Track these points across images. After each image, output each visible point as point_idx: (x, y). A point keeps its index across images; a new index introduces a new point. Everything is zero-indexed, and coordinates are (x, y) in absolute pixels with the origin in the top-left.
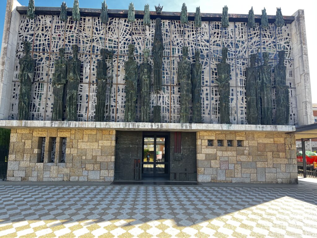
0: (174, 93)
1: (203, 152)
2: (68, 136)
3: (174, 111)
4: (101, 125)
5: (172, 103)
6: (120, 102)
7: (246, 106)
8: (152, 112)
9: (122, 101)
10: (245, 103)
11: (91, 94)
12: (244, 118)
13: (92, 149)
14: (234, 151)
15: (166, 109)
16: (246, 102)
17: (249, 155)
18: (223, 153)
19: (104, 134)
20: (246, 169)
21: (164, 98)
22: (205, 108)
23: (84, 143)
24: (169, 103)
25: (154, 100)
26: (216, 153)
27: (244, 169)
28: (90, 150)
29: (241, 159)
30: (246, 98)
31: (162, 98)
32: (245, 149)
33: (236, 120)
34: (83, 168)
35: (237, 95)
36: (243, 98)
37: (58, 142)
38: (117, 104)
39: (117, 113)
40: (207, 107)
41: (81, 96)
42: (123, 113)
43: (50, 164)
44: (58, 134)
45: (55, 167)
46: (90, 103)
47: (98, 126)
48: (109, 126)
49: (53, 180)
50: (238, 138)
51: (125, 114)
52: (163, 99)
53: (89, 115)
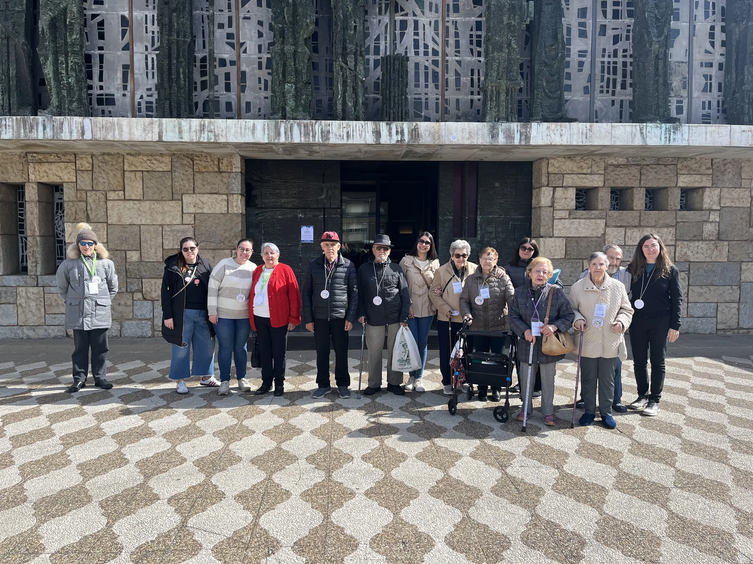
0: (456, 9)
1: (556, 233)
2: (66, 178)
3: (458, 81)
4: (180, 132)
5: (451, 50)
6: (251, 46)
7: (723, 60)
8: (376, 85)
9: (261, 41)
10: (719, 49)
11: (138, 14)
12: (714, 104)
13: (162, 226)
14: (668, 226)
15: (426, 74)
16: (723, 44)
17: (719, 239)
18: (629, 232)
19: (199, 172)
20: (705, 289)
21: (421, 31)
22: (573, 69)
23: (130, 204)
24: (439, 49)
25: (382, 38)
26: (604, 234)
27: (697, 289)
28: (152, 229)
29: (689, 253)
30: (723, 29)
31: (410, 30)
32: (705, 218)
33: (685, 112)
34: (133, 293)
35: (692, 18)
36: (712, 28)
37: (32, 201)
38: (243, 55)
39: (243, 89)
40: (581, 64)
41: (101, 24)
42: (266, 89)
43: (12, 280)
44: (31, 170)
45: (31, 289)
46: (138, 48)
47: (170, 136)
48: (211, 135)
49: (31, 334)
50: (684, 181)
51: (273, 91)
52: (416, 34)
53: (137, 97)
